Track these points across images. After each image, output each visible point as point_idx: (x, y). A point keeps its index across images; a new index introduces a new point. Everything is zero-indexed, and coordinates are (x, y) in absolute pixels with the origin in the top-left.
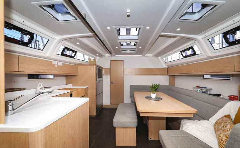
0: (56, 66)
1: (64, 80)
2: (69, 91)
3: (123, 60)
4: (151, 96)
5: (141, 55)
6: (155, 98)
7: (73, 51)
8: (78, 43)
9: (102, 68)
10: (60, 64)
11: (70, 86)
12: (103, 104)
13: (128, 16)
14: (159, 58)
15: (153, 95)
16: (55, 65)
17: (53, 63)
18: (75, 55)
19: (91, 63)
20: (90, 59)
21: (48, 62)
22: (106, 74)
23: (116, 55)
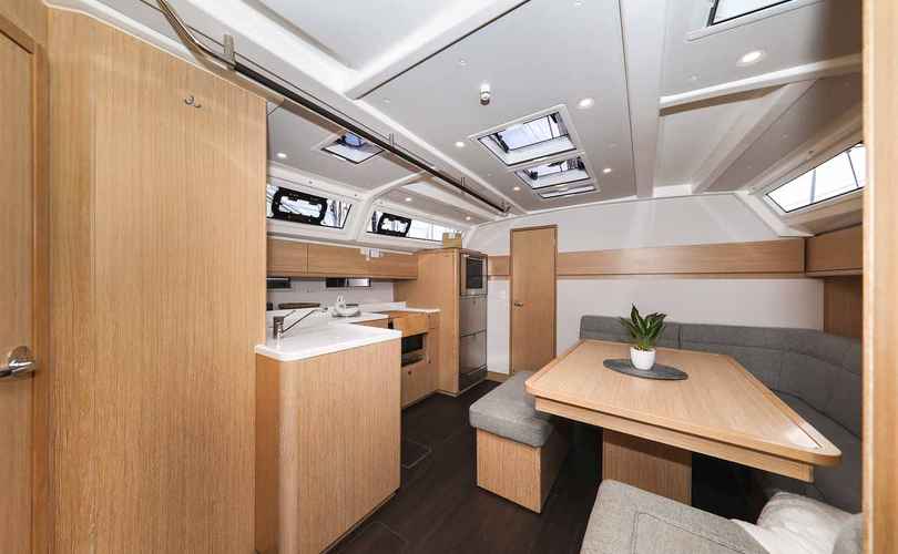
0: (368, 259)
1: (389, 291)
2: (386, 316)
3: (554, 227)
4: (631, 360)
5: (634, 197)
6: (652, 369)
7: (403, 220)
8: (408, 199)
9: (486, 257)
10: (375, 254)
11: (401, 306)
12: (489, 369)
13: (485, 102)
14: (743, 193)
15: (643, 358)
16: (365, 256)
17: (363, 252)
18: (408, 228)
19: (451, 245)
20: (446, 235)
21: (351, 252)
22: (499, 275)
23: (529, 213)
